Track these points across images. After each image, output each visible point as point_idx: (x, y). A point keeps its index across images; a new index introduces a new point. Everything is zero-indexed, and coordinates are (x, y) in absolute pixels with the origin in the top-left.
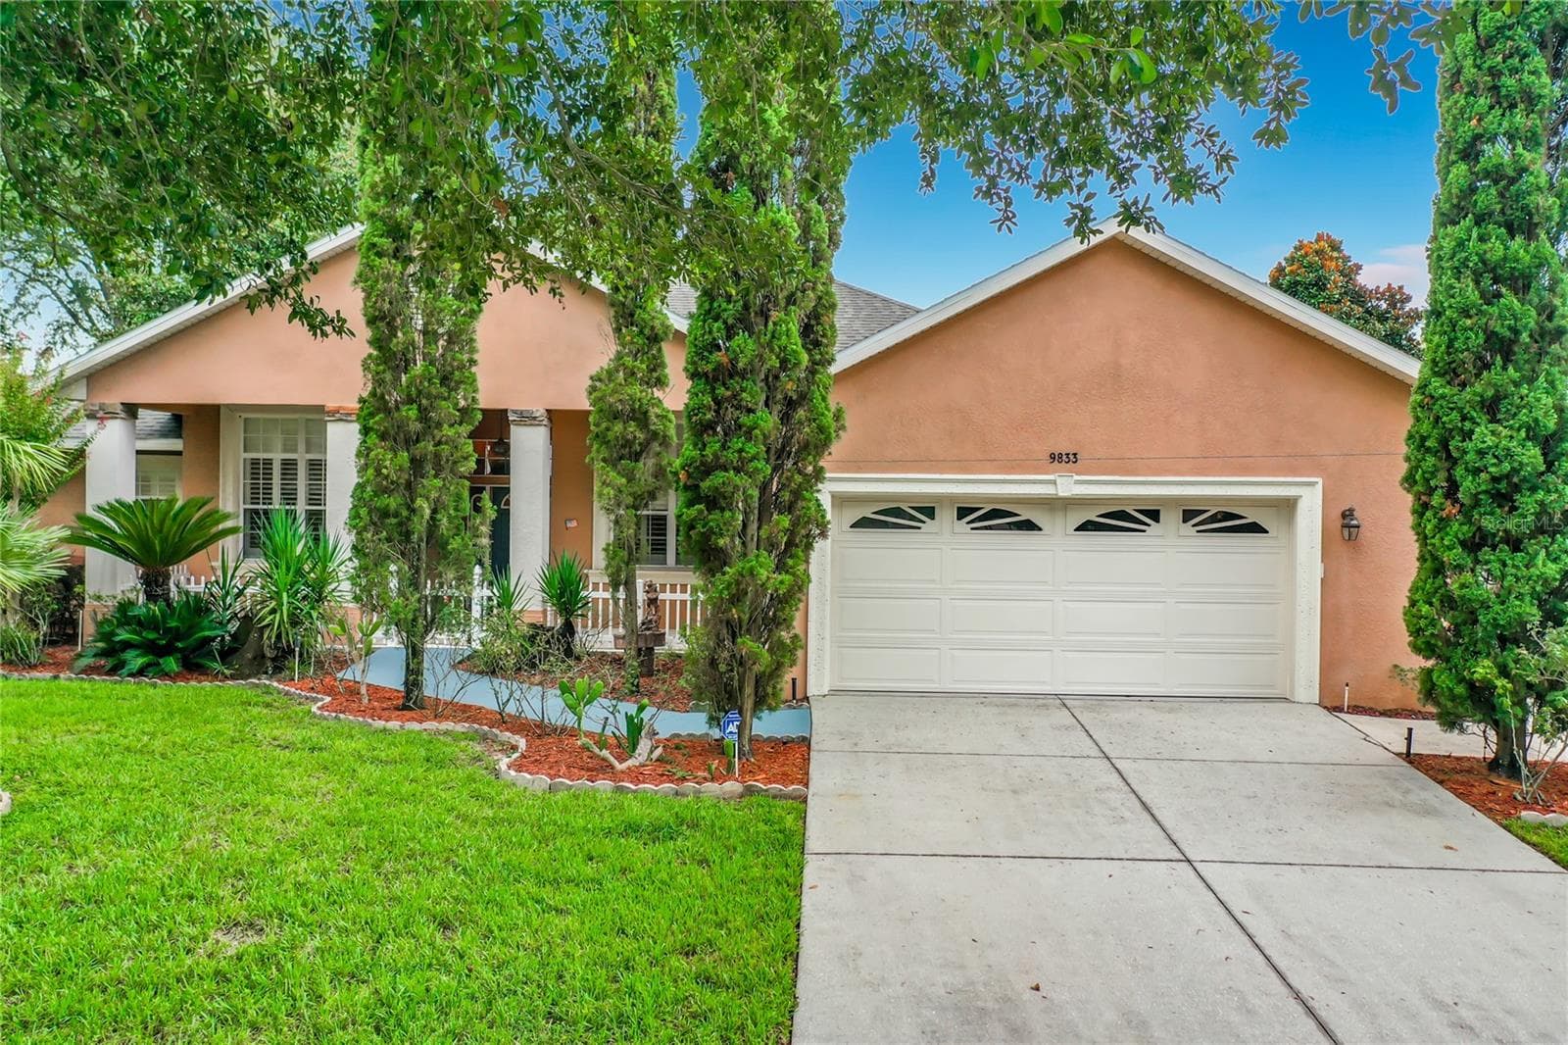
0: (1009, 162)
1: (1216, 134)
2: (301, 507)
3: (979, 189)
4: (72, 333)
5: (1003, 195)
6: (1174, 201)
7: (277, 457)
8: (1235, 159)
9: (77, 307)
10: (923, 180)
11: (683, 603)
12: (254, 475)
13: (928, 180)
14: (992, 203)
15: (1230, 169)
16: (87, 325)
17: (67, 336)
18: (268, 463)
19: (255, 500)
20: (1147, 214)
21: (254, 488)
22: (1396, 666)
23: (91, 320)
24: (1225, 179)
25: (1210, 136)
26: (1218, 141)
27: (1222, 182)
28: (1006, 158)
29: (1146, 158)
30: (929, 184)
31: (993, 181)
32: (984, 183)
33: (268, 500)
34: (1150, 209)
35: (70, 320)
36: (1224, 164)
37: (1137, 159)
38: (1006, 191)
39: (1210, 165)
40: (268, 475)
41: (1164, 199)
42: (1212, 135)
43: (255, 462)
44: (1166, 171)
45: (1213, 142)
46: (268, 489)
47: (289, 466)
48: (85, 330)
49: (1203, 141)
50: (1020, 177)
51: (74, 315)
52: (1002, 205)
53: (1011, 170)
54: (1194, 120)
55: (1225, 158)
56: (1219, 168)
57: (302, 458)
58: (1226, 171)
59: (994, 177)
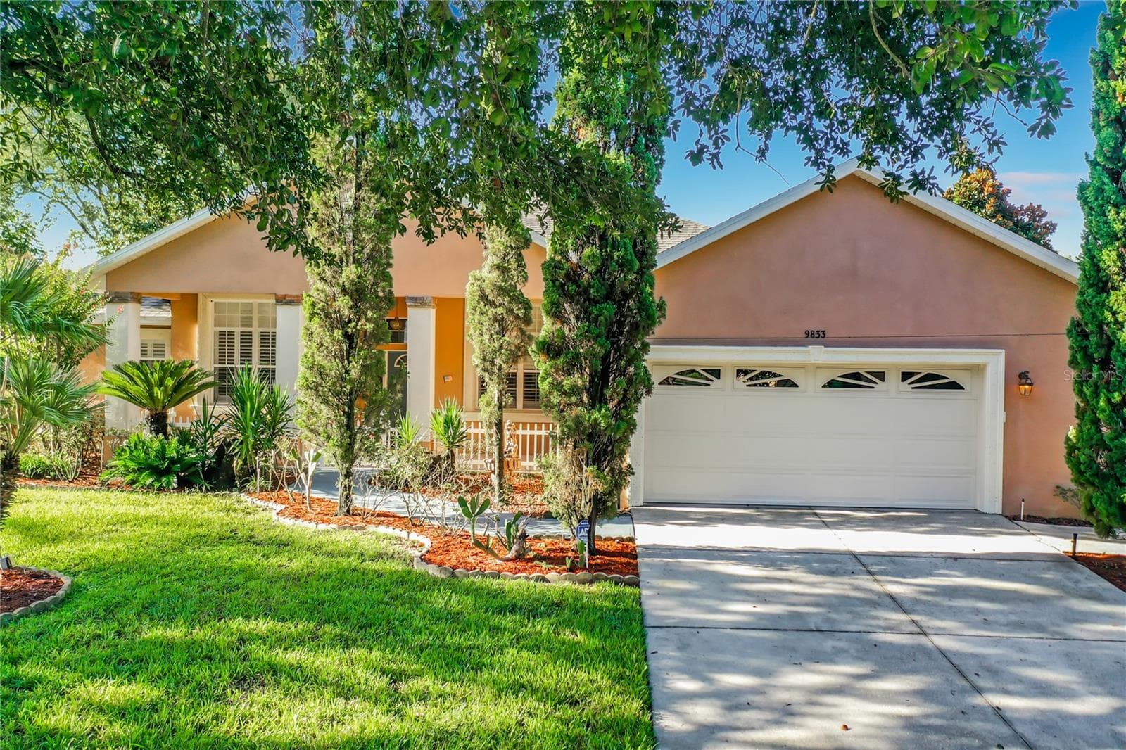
0: (835, 140)
1: (991, 125)
2: (256, 365)
3: (809, 159)
4: (81, 239)
5: (827, 163)
6: (953, 173)
7: (238, 330)
8: (1004, 144)
9: (85, 221)
10: (758, 152)
11: (539, 437)
12: (222, 343)
13: (762, 153)
14: (818, 169)
15: (1000, 151)
16: (94, 234)
17: (78, 241)
18: (231, 334)
19: (221, 361)
20: (932, 181)
21: (222, 353)
22: (1058, 487)
23: (95, 229)
24: (997, 158)
25: (986, 127)
26: (992, 130)
27: (995, 161)
28: (832, 137)
29: (933, 141)
30: (763, 155)
31: (819, 153)
32: (813, 154)
33: (231, 361)
34: (934, 178)
35: (81, 230)
36: (995, 148)
37: (925, 141)
38: (830, 160)
39: (984, 147)
40: (231, 344)
41: (945, 171)
42: (988, 125)
43: (222, 334)
44: (948, 150)
45: (988, 131)
46: (231, 353)
47: (246, 338)
48: (92, 237)
49: (980, 130)
50: (842, 151)
51: (83, 226)
52: (824, 171)
53: (836, 146)
54: (974, 113)
55: (997, 143)
56: (991, 150)
57: (256, 331)
58: (996, 153)
59: (821, 150)
